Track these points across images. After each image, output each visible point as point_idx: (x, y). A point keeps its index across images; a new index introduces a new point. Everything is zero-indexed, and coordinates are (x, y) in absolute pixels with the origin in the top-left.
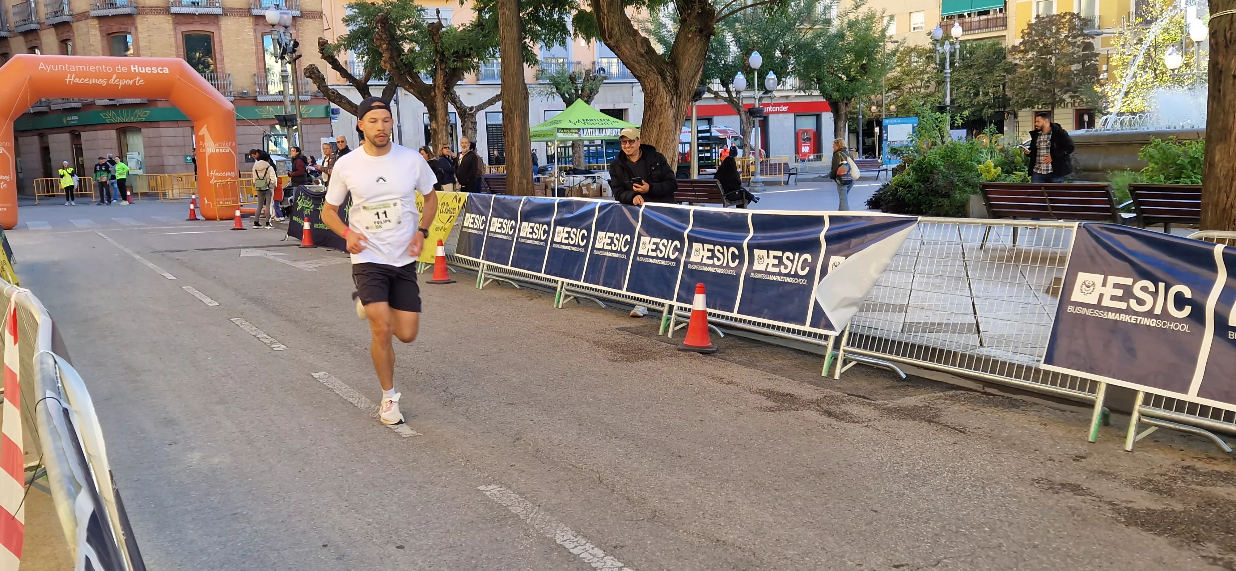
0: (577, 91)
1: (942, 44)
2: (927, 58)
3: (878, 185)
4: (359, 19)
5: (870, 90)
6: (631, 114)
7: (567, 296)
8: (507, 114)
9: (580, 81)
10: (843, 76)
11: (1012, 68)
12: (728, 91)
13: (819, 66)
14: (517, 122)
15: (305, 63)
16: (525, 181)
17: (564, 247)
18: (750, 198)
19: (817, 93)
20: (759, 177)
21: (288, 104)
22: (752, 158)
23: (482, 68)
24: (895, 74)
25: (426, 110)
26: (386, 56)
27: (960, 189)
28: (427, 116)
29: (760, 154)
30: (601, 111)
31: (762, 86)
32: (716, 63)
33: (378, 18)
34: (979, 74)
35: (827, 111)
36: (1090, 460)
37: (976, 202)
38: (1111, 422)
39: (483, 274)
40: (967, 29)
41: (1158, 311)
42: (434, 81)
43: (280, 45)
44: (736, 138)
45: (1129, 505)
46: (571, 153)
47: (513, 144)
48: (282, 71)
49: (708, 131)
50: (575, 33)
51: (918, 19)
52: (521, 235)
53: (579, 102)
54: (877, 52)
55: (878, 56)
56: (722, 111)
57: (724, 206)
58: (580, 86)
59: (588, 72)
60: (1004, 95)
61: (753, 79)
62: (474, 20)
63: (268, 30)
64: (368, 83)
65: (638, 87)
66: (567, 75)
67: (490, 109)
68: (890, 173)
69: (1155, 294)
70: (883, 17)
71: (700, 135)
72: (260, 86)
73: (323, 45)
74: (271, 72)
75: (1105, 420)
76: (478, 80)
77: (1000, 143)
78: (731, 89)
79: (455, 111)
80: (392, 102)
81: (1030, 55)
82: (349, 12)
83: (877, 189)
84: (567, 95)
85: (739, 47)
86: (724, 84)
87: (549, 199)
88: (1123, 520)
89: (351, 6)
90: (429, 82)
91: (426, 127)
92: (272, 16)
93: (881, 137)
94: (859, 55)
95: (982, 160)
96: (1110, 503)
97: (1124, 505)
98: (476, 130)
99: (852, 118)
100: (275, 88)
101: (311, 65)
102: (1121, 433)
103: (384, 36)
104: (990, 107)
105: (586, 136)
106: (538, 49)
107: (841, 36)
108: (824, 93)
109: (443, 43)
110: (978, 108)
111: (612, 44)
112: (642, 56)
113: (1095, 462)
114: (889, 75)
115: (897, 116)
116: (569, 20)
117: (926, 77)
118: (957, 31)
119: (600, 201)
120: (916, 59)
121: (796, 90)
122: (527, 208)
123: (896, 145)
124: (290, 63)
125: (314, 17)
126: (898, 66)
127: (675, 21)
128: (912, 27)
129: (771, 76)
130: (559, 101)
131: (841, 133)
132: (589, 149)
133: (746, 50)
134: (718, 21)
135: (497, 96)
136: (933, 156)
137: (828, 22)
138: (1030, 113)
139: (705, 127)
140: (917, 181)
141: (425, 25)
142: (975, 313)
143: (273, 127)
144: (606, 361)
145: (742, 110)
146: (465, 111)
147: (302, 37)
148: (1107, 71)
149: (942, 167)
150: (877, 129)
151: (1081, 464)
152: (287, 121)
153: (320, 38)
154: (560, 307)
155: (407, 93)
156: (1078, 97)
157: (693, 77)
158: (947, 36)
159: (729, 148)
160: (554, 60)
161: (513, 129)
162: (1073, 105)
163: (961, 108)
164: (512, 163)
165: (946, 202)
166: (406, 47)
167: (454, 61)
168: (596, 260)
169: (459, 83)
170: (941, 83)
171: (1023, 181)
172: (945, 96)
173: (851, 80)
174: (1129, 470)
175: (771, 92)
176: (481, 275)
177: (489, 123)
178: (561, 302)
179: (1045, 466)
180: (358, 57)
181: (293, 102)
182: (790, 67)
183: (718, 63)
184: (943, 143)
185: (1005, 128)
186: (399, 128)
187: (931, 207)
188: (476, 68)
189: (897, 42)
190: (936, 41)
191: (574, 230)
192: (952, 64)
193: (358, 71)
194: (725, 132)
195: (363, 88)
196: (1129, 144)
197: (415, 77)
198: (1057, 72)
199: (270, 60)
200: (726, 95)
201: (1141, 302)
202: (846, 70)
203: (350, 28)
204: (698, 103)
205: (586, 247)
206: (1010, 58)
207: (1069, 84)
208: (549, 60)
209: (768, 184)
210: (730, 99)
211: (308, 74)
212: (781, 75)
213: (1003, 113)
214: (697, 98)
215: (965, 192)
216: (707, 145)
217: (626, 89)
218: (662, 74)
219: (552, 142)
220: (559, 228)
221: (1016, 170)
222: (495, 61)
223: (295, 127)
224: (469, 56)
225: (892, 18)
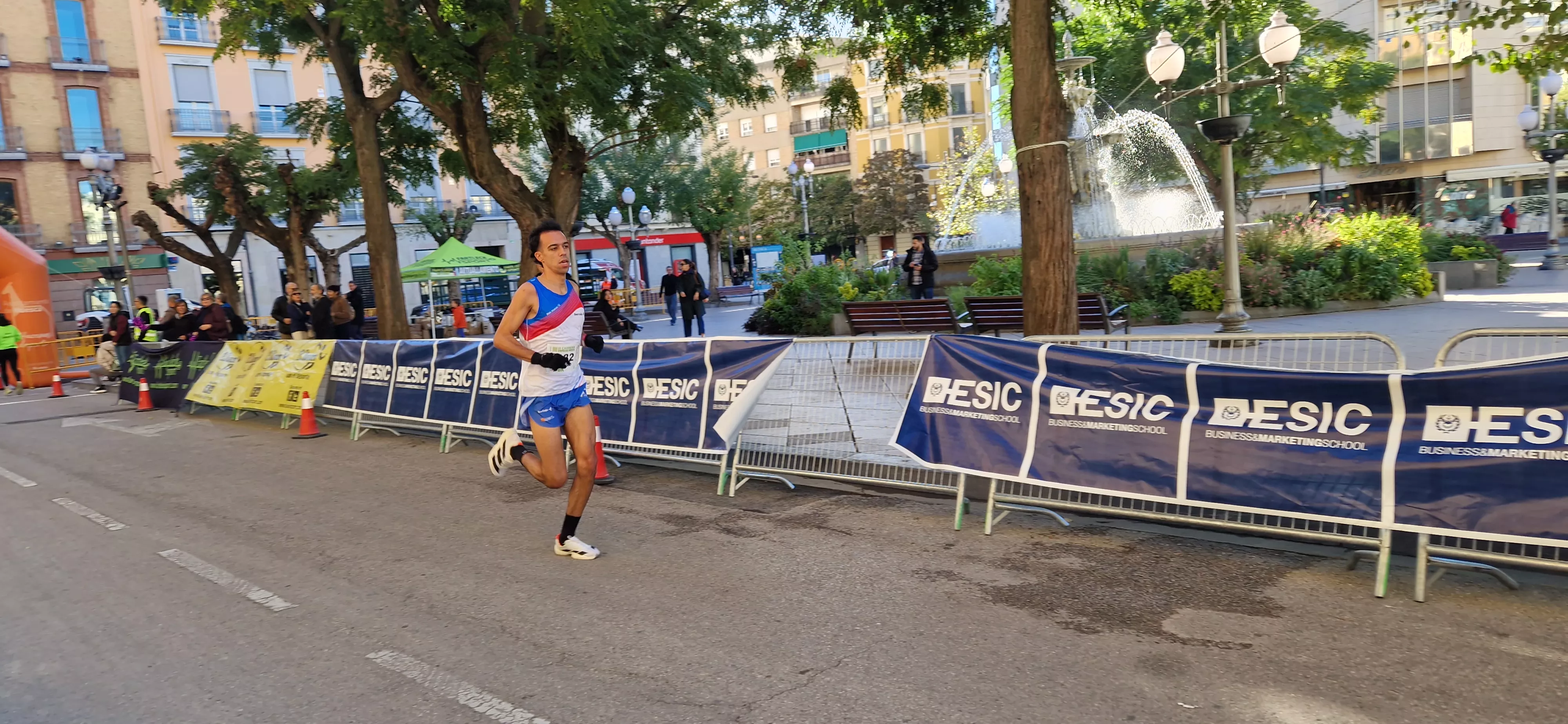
0: (449, 229)
1: (798, 179)
2: (786, 191)
3: (752, 309)
4: (196, 161)
5: (737, 222)
6: (508, 251)
7: (453, 440)
8: (373, 254)
9: (452, 219)
10: (712, 210)
11: (858, 199)
12: (604, 226)
13: (689, 200)
14: (386, 263)
15: (132, 209)
16: (398, 324)
17: (447, 389)
18: (635, 328)
19: (689, 225)
20: (641, 307)
21: (114, 255)
22: (632, 289)
23: (343, 209)
24: (759, 206)
25: (281, 254)
26: (230, 199)
27: (825, 309)
28: (282, 261)
29: (641, 285)
30: (478, 248)
31: (637, 220)
32: (590, 199)
33: (217, 160)
34: (831, 204)
35: (699, 241)
36: (957, 547)
37: (839, 321)
38: (971, 510)
39: (358, 425)
40: (818, 164)
41: (995, 407)
42: (288, 224)
43: (100, 190)
44: (615, 270)
45: (994, 584)
46: (447, 292)
47: (383, 287)
48: (105, 219)
49: (588, 265)
50: (443, 173)
51: (774, 156)
52: (398, 380)
53: (452, 241)
54: (741, 187)
55: (742, 190)
56: (599, 245)
57: (610, 338)
58: (452, 224)
59: (459, 210)
60: (854, 223)
61: (627, 213)
62: (330, 160)
63: (85, 175)
64: (211, 229)
65: (514, 224)
66: (437, 214)
67: (354, 250)
68: (762, 297)
69: (992, 393)
70: (742, 154)
71: (580, 269)
72: (77, 236)
73: (154, 191)
74: (90, 221)
75: (966, 510)
76: (339, 221)
77: (854, 265)
78: (607, 224)
79: (314, 254)
80: (241, 248)
81: (872, 187)
82: (184, 154)
83: (752, 313)
84: (438, 234)
85: (613, 184)
86: (600, 219)
87: (426, 341)
88: (991, 598)
89: (186, 148)
90: (283, 225)
91: (282, 272)
92: (88, 160)
93: (750, 264)
94: (724, 190)
95: (841, 282)
96: (979, 584)
97: (990, 584)
98: (340, 273)
99: (724, 249)
100: (96, 237)
101: (140, 212)
102: (981, 519)
103: (227, 179)
104: (842, 234)
105: (462, 274)
106: (403, 189)
107: (706, 172)
108: (695, 225)
109: (296, 185)
110: (833, 235)
111: (483, 182)
112: (515, 193)
113: (962, 548)
114: (753, 207)
115: (763, 245)
116: (435, 159)
117: (785, 208)
118: (809, 166)
119: (482, 341)
120: (776, 192)
121: (670, 223)
122: (403, 351)
123: (765, 272)
124: (113, 210)
125: (140, 160)
126: (761, 199)
127: (546, 158)
128: (770, 162)
129: (645, 210)
130: (430, 240)
131: (715, 262)
132: (466, 288)
133: (619, 185)
134: (591, 158)
135: (362, 237)
136: (799, 280)
137: (693, 159)
138: (876, 239)
139: (584, 261)
140: (787, 304)
141: (274, 166)
142: (849, 422)
143: (96, 280)
144: (501, 503)
145: (620, 243)
146: (326, 254)
147: (127, 181)
148: (935, 200)
149: (807, 290)
150: (746, 258)
151: (950, 551)
152: (113, 274)
153: (150, 183)
154: (447, 451)
155: (258, 237)
156: (914, 223)
157: (570, 213)
158: (801, 171)
159: (609, 281)
160: (421, 200)
161: (382, 271)
162: (911, 229)
163: (819, 236)
164: (383, 307)
165: (814, 321)
166: (254, 190)
167: (310, 203)
168: (483, 400)
169: (317, 225)
170: (799, 213)
171: (876, 299)
172: (803, 225)
173: (720, 212)
174: (990, 552)
175: (646, 225)
176: (356, 425)
177: (354, 265)
178: (447, 447)
179: (922, 557)
180: (197, 202)
181: (119, 252)
182: (662, 201)
183: (592, 199)
184: (806, 268)
185: (857, 252)
186: (251, 274)
187: (801, 327)
188: (335, 209)
189: (757, 177)
190: (791, 176)
191: (457, 371)
192: (807, 196)
193: (198, 215)
194: (604, 265)
195: (204, 234)
196: (960, 263)
197: (266, 221)
198: (895, 202)
199: (88, 208)
200: (602, 229)
201: (982, 401)
202: (713, 203)
203: (186, 171)
204: (577, 238)
205: (471, 387)
206: (855, 190)
207: (906, 212)
208: (417, 200)
209: (650, 313)
210: (607, 233)
211: (137, 222)
212: (654, 208)
213: (854, 238)
214: (574, 233)
215: (829, 311)
216: (588, 278)
217: (501, 226)
218: (537, 210)
219: (426, 282)
220: (440, 371)
221: (871, 290)
222: (356, 202)
223: (124, 280)
224: (326, 197)
225: (751, 155)
